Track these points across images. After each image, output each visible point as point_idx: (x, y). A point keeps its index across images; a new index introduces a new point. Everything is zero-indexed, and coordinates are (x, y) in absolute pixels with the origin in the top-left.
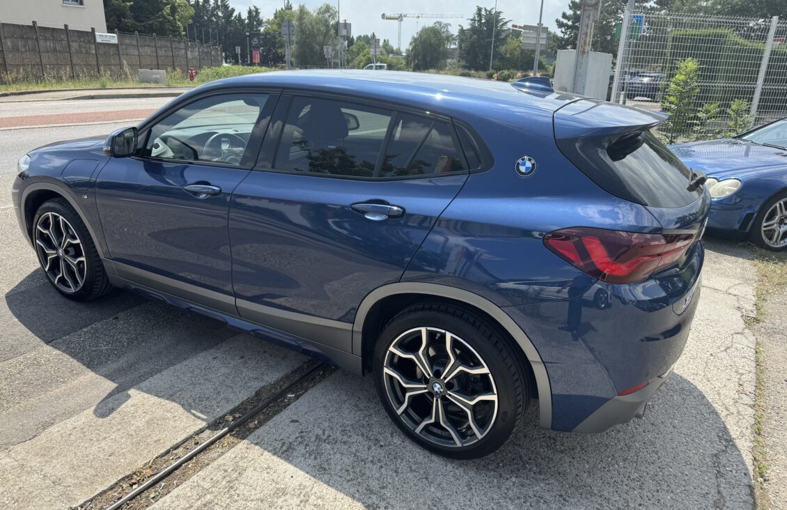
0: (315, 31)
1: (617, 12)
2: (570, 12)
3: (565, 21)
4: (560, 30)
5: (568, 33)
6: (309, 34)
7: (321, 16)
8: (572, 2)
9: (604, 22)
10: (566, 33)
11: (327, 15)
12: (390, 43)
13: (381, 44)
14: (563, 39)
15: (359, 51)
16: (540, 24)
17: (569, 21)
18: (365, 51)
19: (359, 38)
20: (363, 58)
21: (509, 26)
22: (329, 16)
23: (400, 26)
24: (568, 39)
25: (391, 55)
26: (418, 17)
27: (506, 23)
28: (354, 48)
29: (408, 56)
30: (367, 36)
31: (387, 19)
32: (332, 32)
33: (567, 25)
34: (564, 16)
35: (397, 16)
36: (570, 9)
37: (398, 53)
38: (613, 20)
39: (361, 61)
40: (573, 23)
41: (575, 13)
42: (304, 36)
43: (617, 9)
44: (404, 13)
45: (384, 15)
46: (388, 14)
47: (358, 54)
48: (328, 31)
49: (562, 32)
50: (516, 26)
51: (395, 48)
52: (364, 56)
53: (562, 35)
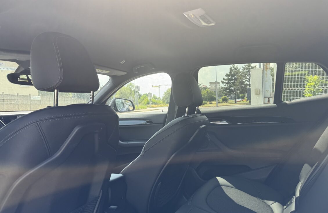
0: (126, 92)
1: (245, 76)
2: (226, 78)
3: (225, 81)
4: (223, 84)
5: (227, 85)
6: (124, 94)
7: (128, 87)
8: (226, 74)
9: (241, 80)
10: (226, 85)
11: (131, 87)
12: (156, 96)
13: (152, 96)
14: (225, 88)
15: (144, 99)
16: (216, 81)
17: (226, 81)
18: (146, 99)
19: (144, 95)
20: (145, 101)
21: (202, 86)
22: (132, 87)
23: (159, 89)
24: (227, 88)
25: (156, 100)
26: (166, 86)
27: (200, 85)
28: (142, 98)
29: (163, 99)
30: (147, 94)
31: (154, 87)
32: (133, 92)
33: (225, 82)
34: (224, 79)
35: (158, 86)
36: (226, 76)
37: (159, 98)
38: (244, 79)
39: (145, 102)
40: (228, 81)
41: (228, 78)
42: (122, 95)
43: (245, 75)
44: (160, 84)
45: (153, 86)
46: (154, 85)
47: (144, 100)
48: (131, 92)
49: (224, 85)
50: (204, 86)
51: (158, 97)
52: (146, 100)
53: (224, 86)
